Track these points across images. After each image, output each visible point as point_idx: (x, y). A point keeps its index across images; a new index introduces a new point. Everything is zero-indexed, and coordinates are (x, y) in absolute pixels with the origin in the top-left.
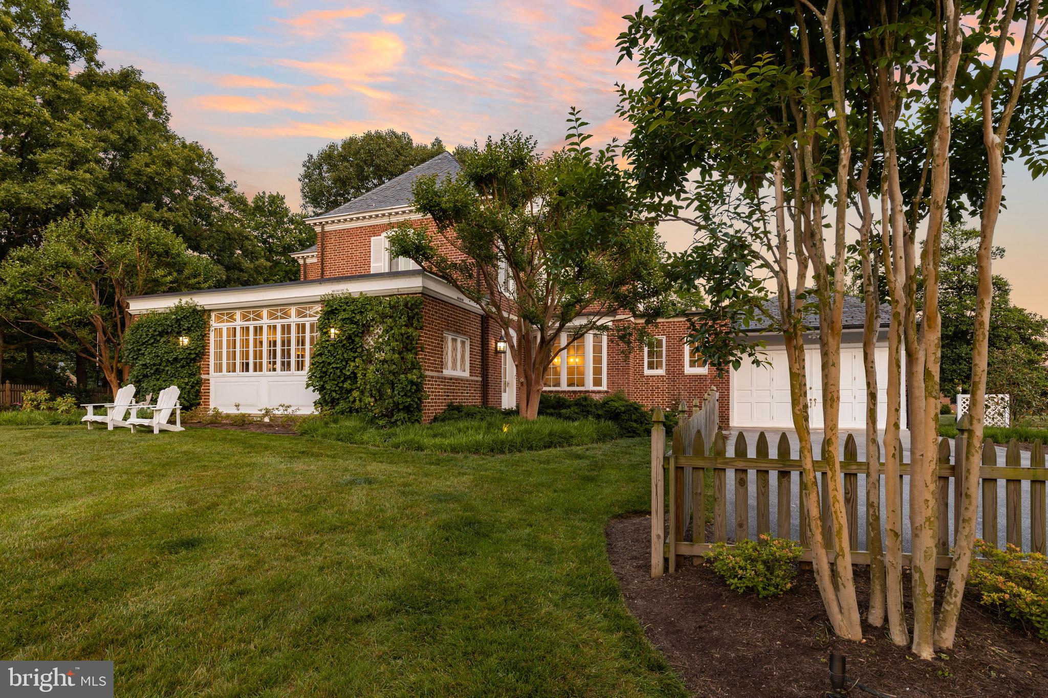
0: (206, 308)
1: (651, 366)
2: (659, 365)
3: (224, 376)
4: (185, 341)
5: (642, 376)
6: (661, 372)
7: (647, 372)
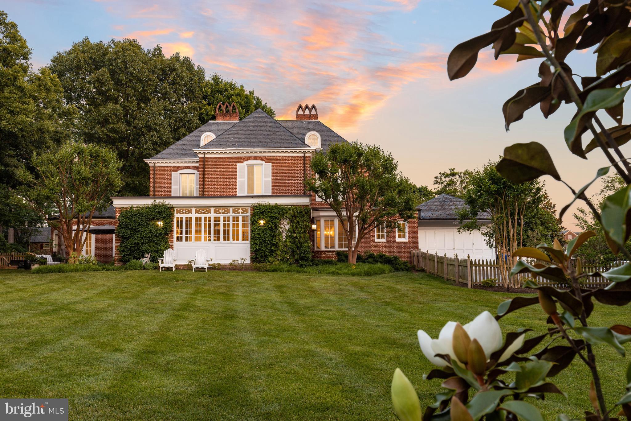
0: (174, 206)
1: (379, 237)
2: (383, 237)
3: (183, 243)
4: (160, 224)
5: (374, 242)
6: (384, 240)
7: (377, 240)
